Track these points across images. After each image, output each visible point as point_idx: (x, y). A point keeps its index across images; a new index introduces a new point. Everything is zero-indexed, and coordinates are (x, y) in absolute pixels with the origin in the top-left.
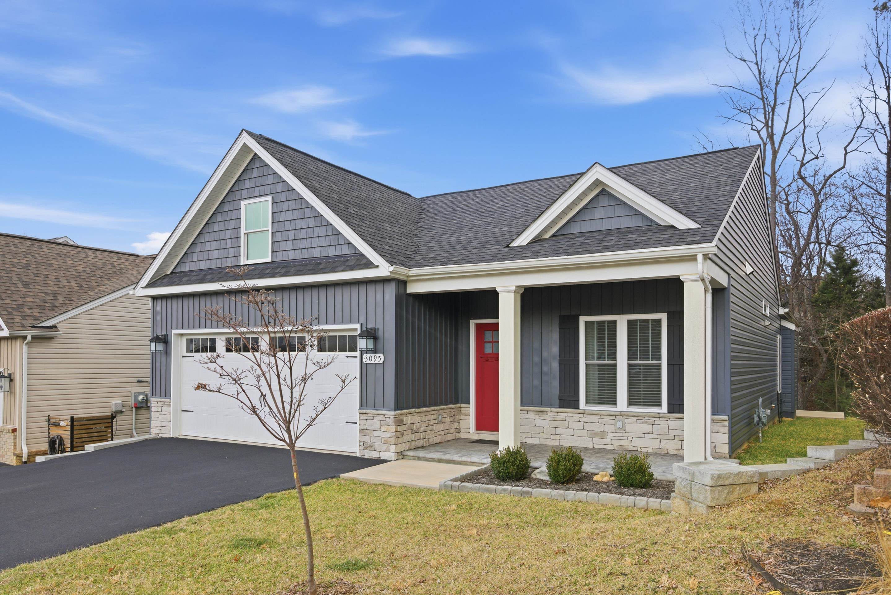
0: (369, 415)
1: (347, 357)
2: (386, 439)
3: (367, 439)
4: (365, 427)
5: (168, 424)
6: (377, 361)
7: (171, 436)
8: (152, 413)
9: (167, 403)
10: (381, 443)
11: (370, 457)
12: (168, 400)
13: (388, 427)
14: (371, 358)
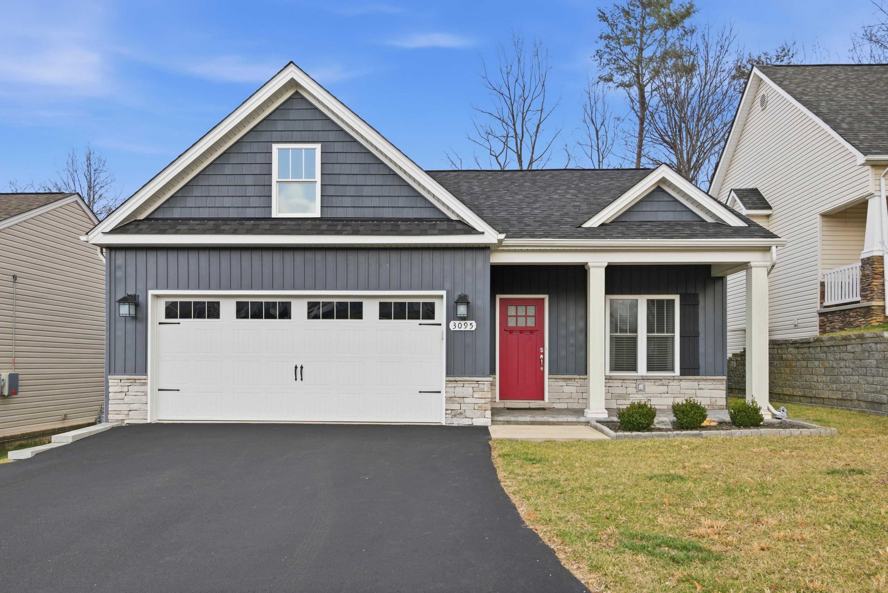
0: (458, 382)
1: (420, 324)
2: (480, 405)
3: (456, 406)
4: (453, 395)
5: (143, 407)
6: (468, 329)
7: (149, 421)
8: (110, 395)
9: (142, 381)
10: (474, 409)
11: (459, 425)
12: (143, 378)
13: (483, 393)
14: (460, 325)
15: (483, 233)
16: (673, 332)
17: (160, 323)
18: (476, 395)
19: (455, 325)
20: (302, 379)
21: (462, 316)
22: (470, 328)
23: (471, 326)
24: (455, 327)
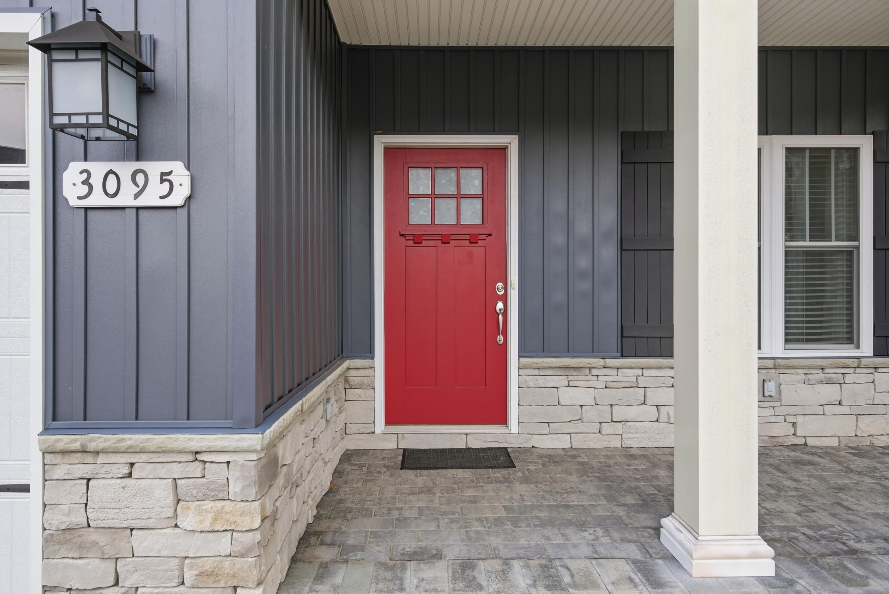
0: (101, 459)
2: (208, 565)
4: (77, 518)
10: (180, 584)
13: (223, 508)
14: (112, 181)
16: (854, 236)
18: (189, 517)
19: (86, 182)
21: (76, 120)
22: (162, 198)
23: (167, 185)
24: (91, 188)
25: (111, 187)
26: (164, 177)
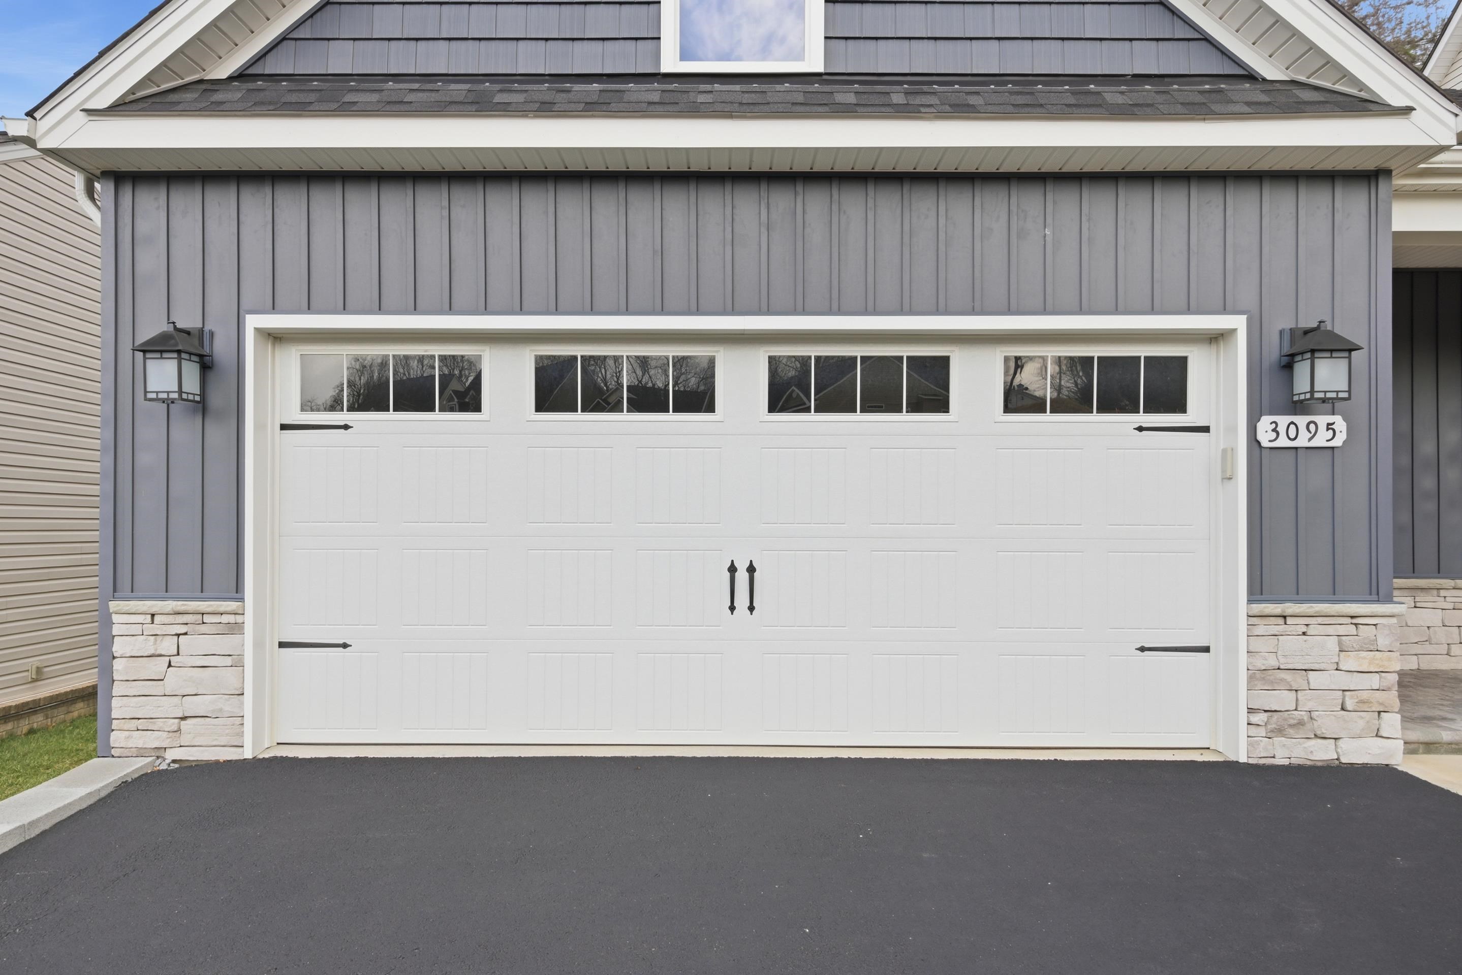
0: (1288, 620)
1: (1140, 429)
2: (1365, 695)
3: (1282, 700)
4: (1272, 662)
5: (229, 706)
6: (1321, 440)
7: (248, 754)
8: (118, 665)
9: (225, 619)
10: (1343, 709)
11: (1294, 761)
12: (229, 609)
13: (1375, 656)
14: (1292, 428)
15: (1408, 110)
17: (284, 427)
18: (1350, 662)
19: (1274, 430)
20: (751, 608)
21: (1329, 395)
22: (1327, 441)
23: (1331, 432)
24: (1278, 434)
25: (1292, 434)
26: (1329, 427)
